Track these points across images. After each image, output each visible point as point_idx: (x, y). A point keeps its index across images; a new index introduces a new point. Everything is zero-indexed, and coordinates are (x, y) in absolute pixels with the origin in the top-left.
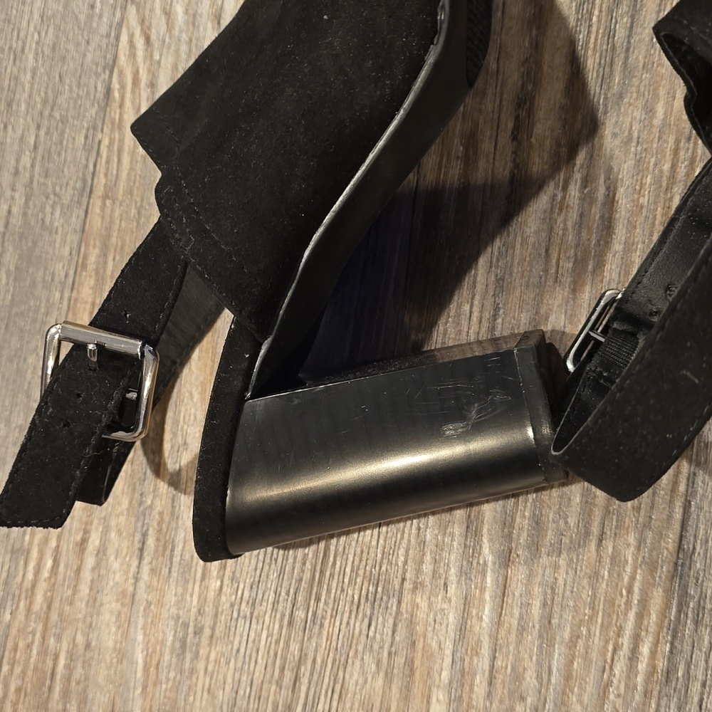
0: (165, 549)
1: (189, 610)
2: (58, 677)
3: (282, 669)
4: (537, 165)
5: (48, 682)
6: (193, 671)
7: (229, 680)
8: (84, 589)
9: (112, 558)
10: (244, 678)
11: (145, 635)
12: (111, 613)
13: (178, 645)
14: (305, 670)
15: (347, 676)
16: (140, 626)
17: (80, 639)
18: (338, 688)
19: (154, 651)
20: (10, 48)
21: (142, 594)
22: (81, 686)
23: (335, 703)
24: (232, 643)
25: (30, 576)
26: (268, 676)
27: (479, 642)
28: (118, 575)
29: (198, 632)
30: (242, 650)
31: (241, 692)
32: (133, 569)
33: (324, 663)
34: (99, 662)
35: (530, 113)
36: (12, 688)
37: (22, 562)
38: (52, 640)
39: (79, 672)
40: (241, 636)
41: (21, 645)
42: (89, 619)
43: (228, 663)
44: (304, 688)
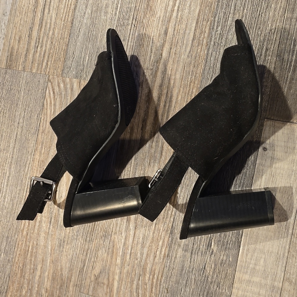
0: (56, 222)
1: (62, 237)
2: (29, 251)
3: (84, 251)
4: (147, 136)
5: (27, 253)
6: (62, 251)
7: (71, 253)
8: (36, 231)
9: (43, 223)
10: (75, 253)
11: (51, 242)
12: (43, 237)
13: (59, 245)
14: (89, 251)
15: (98, 253)
16: (50, 240)
17: (35, 243)
18: (96, 256)
19: (53, 246)
20: (17, 89)
21: (50, 232)
22: (35, 254)
23: (95, 259)
24: (72, 245)
25: (22, 227)
26: (80, 253)
27: (128, 247)
28: (44, 228)
29: (64, 242)
30: (74, 246)
31: (74, 256)
32: (48, 226)
33: (93, 250)
34: (40, 248)
35: (146, 124)
36: (18, 254)
37: (20, 224)
38: (28, 243)
39: (35, 250)
40: (74, 243)
41: (20, 243)
42: (37, 238)
43: (71, 249)
44: (88, 256)
